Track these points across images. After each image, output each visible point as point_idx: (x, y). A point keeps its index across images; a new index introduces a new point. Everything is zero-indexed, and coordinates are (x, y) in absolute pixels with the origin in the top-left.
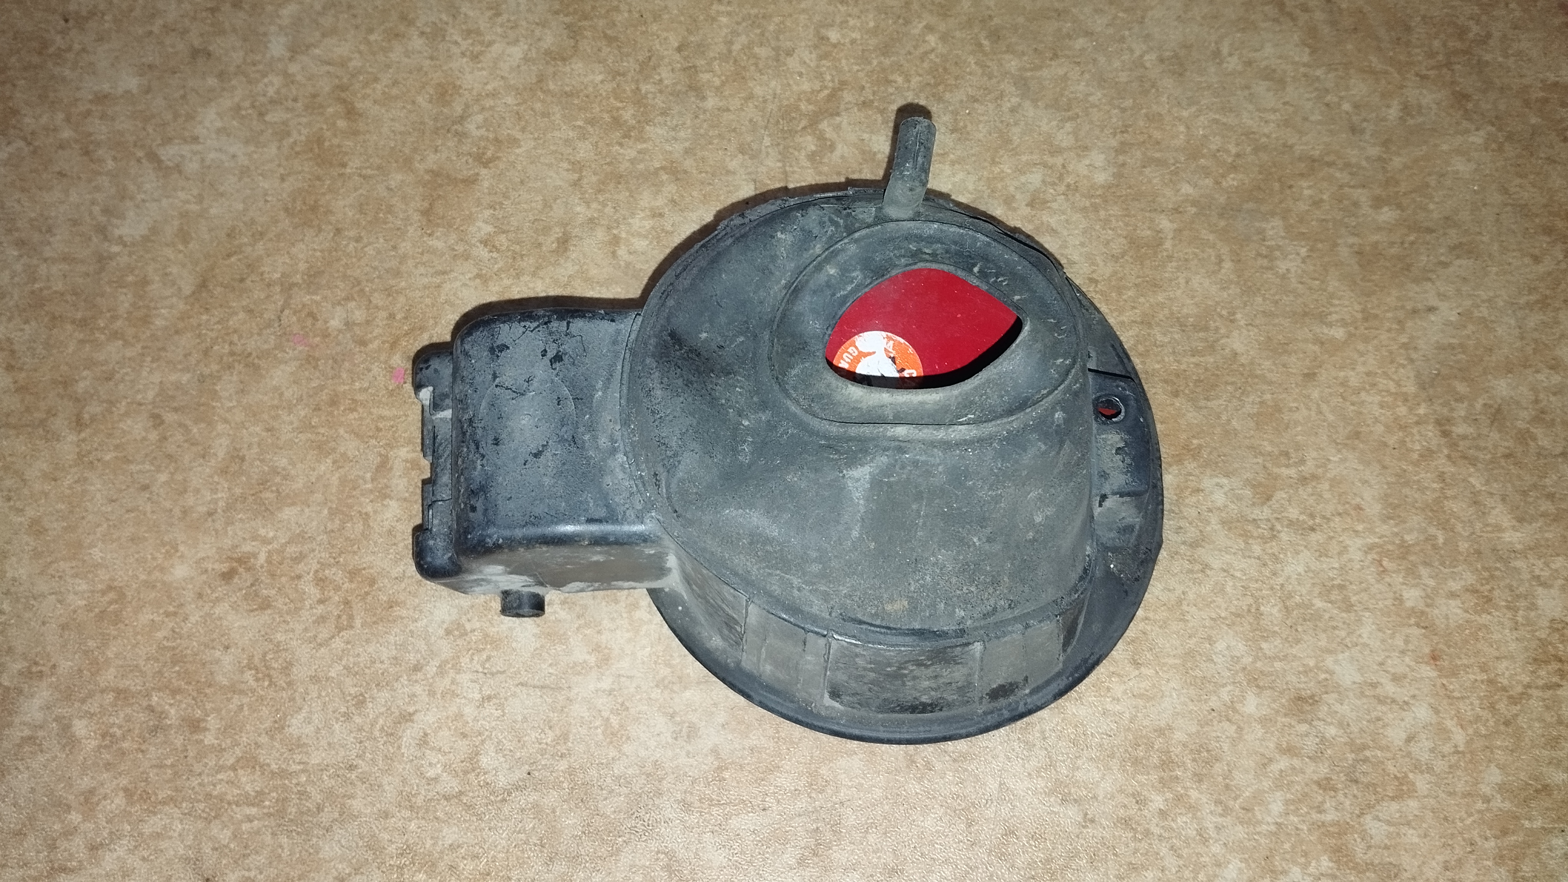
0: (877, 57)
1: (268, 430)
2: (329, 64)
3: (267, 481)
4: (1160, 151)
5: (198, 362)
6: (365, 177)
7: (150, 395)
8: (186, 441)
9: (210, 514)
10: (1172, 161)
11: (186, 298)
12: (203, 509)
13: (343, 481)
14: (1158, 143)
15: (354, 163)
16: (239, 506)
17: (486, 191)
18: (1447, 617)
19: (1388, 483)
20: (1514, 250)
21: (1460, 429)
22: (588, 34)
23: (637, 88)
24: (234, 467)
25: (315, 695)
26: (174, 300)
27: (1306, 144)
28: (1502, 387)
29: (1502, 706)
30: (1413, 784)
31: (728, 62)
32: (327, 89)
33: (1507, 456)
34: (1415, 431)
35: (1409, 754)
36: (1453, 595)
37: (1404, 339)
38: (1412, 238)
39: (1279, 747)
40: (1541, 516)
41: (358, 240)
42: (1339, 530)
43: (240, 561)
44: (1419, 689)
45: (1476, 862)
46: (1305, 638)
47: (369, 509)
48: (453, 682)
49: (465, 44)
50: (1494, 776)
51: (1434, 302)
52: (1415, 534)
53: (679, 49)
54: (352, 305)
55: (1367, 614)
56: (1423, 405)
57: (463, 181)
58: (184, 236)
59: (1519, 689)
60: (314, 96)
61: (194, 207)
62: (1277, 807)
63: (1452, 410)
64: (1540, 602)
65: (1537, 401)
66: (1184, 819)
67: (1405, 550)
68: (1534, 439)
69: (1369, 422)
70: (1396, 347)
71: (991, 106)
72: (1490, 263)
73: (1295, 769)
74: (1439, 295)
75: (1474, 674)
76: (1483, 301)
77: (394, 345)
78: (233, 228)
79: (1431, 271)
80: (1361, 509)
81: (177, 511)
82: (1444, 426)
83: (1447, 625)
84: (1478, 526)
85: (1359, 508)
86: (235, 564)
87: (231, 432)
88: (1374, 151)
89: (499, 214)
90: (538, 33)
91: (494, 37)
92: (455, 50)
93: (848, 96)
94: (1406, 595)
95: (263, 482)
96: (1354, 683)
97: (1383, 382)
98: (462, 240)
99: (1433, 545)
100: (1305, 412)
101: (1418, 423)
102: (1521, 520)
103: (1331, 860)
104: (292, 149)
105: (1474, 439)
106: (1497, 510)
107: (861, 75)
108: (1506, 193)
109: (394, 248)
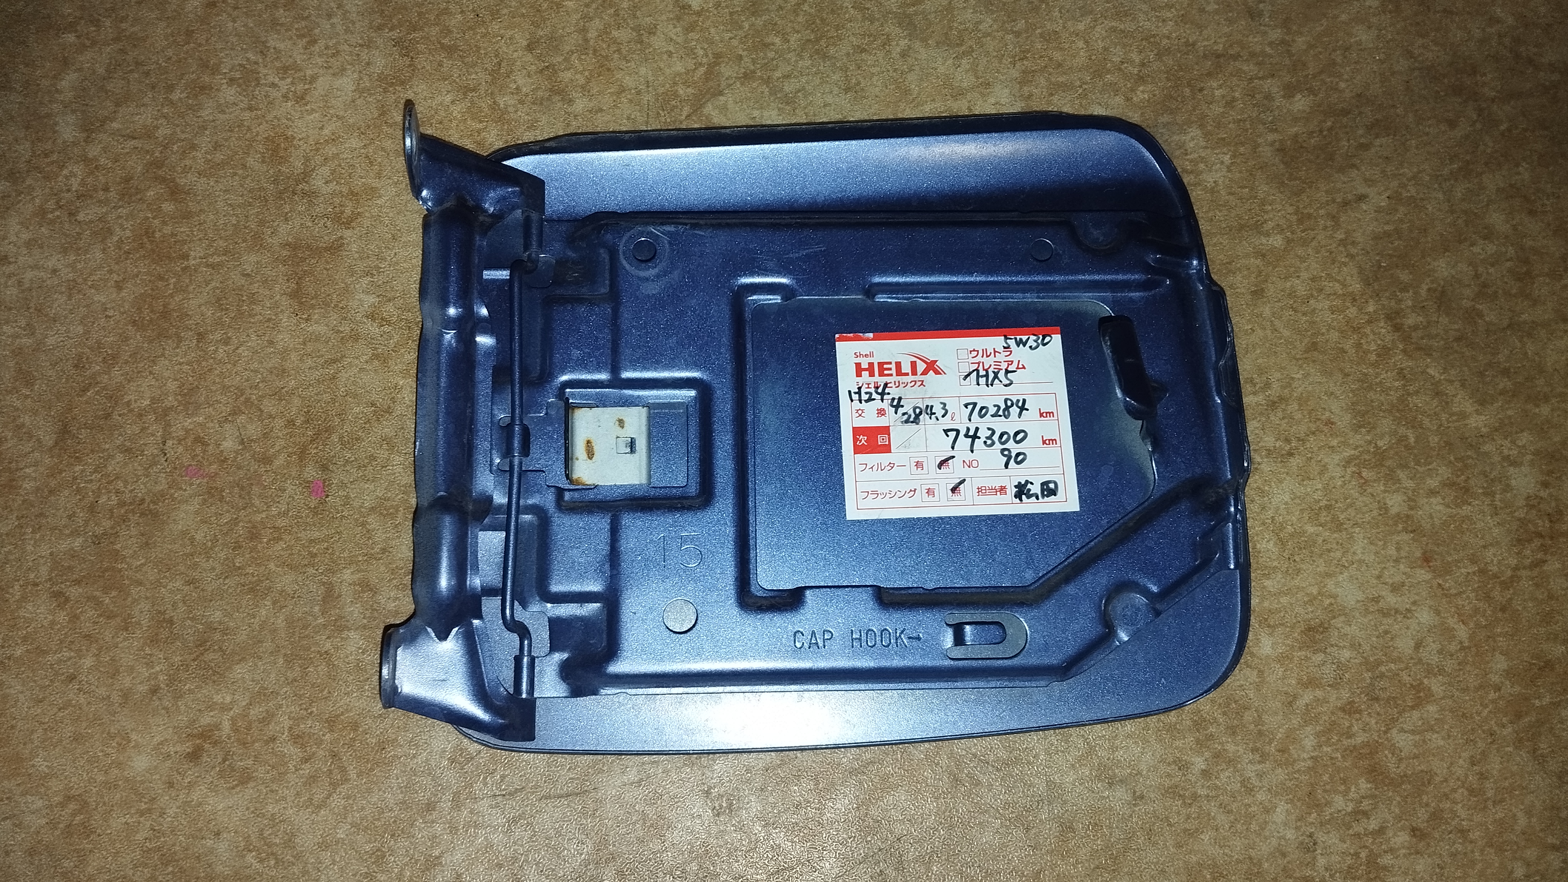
0: (747, 19)
1: (189, 583)
2: (136, 138)
3: (206, 641)
4: (1065, 74)
5: (86, 522)
6: (212, 266)
7: (44, 571)
8: (101, 615)
9: (154, 691)
10: (1078, 83)
11: (50, 449)
12: (143, 688)
13: (290, 622)
14: (1060, 65)
15: (196, 252)
16: (183, 675)
17: (356, 256)
18: (1431, 517)
19: (1352, 391)
20: (1429, 118)
21: (1411, 320)
22: (421, 47)
23: (495, 103)
24: (164, 634)
25: (328, 862)
26: (37, 454)
27: (1207, 40)
28: (1442, 267)
29: (1496, 594)
30: (1430, 688)
31: (587, 54)
32: (139, 168)
33: (1458, 339)
34: (1368, 330)
35: (1420, 660)
36: (1432, 493)
37: (1340, 235)
38: (1329, 124)
39: (1299, 682)
40: (1500, 394)
41: (226, 341)
42: (1316, 449)
43: (202, 736)
44: (1417, 594)
45: (1498, 750)
46: (1302, 566)
47: (328, 645)
48: (471, 812)
49: (284, 85)
50: (1500, 663)
51: (1362, 190)
52: (1387, 438)
53: (530, 48)
54: (242, 419)
55: (1357, 530)
56: (1371, 302)
57: (327, 249)
58: (25, 377)
59: (1509, 573)
60: (127, 180)
61: (26, 341)
62: (1309, 742)
63: (1401, 300)
64: (1513, 482)
65: (1477, 276)
66: (1227, 774)
67: (1380, 457)
68: (1480, 315)
69: (1324, 331)
70: (1334, 245)
71: (880, 54)
72: (1408, 137)
73: (1318, 700)
74: (1366, 180)
75: (1466, 568)
76: (1409, 180)
77: (302, 454)
78: (80, 356)
79: (1355, 156)
80: (1332, 423)
81: (116, 698)
82: (1393, 318)
83: (1433, 524)
84: (1444, 417)
85: (1330, 423)
86: (198, 741)
87: (148, 595)
88: (1276, 34)
89: (380, 279)
90: (364, 56)
91: (316, 70)
92: (275, 94)
93: (727, 71)
94: (1390, 503)
95: (202, 643)
96: (1358, 601)
97: (1329, 286)
98: (345, 319)
99: (1406, 446)
100: (1260, 332)
101: (1369, 322)
102: (1482, 403)
103: (1368, 782)
104: (120, 249)
105: (1425, 328)
106: (1459, 396)
107: (735, 42)
108: (1411, 58)
109: (271, 343)
